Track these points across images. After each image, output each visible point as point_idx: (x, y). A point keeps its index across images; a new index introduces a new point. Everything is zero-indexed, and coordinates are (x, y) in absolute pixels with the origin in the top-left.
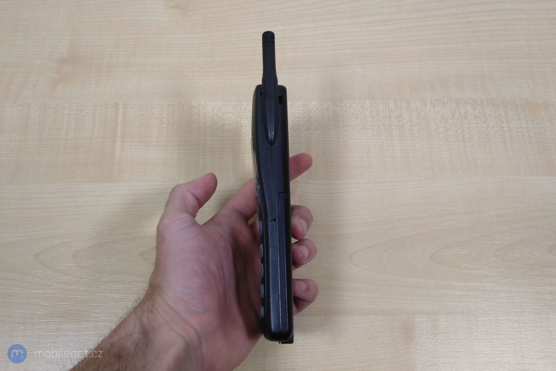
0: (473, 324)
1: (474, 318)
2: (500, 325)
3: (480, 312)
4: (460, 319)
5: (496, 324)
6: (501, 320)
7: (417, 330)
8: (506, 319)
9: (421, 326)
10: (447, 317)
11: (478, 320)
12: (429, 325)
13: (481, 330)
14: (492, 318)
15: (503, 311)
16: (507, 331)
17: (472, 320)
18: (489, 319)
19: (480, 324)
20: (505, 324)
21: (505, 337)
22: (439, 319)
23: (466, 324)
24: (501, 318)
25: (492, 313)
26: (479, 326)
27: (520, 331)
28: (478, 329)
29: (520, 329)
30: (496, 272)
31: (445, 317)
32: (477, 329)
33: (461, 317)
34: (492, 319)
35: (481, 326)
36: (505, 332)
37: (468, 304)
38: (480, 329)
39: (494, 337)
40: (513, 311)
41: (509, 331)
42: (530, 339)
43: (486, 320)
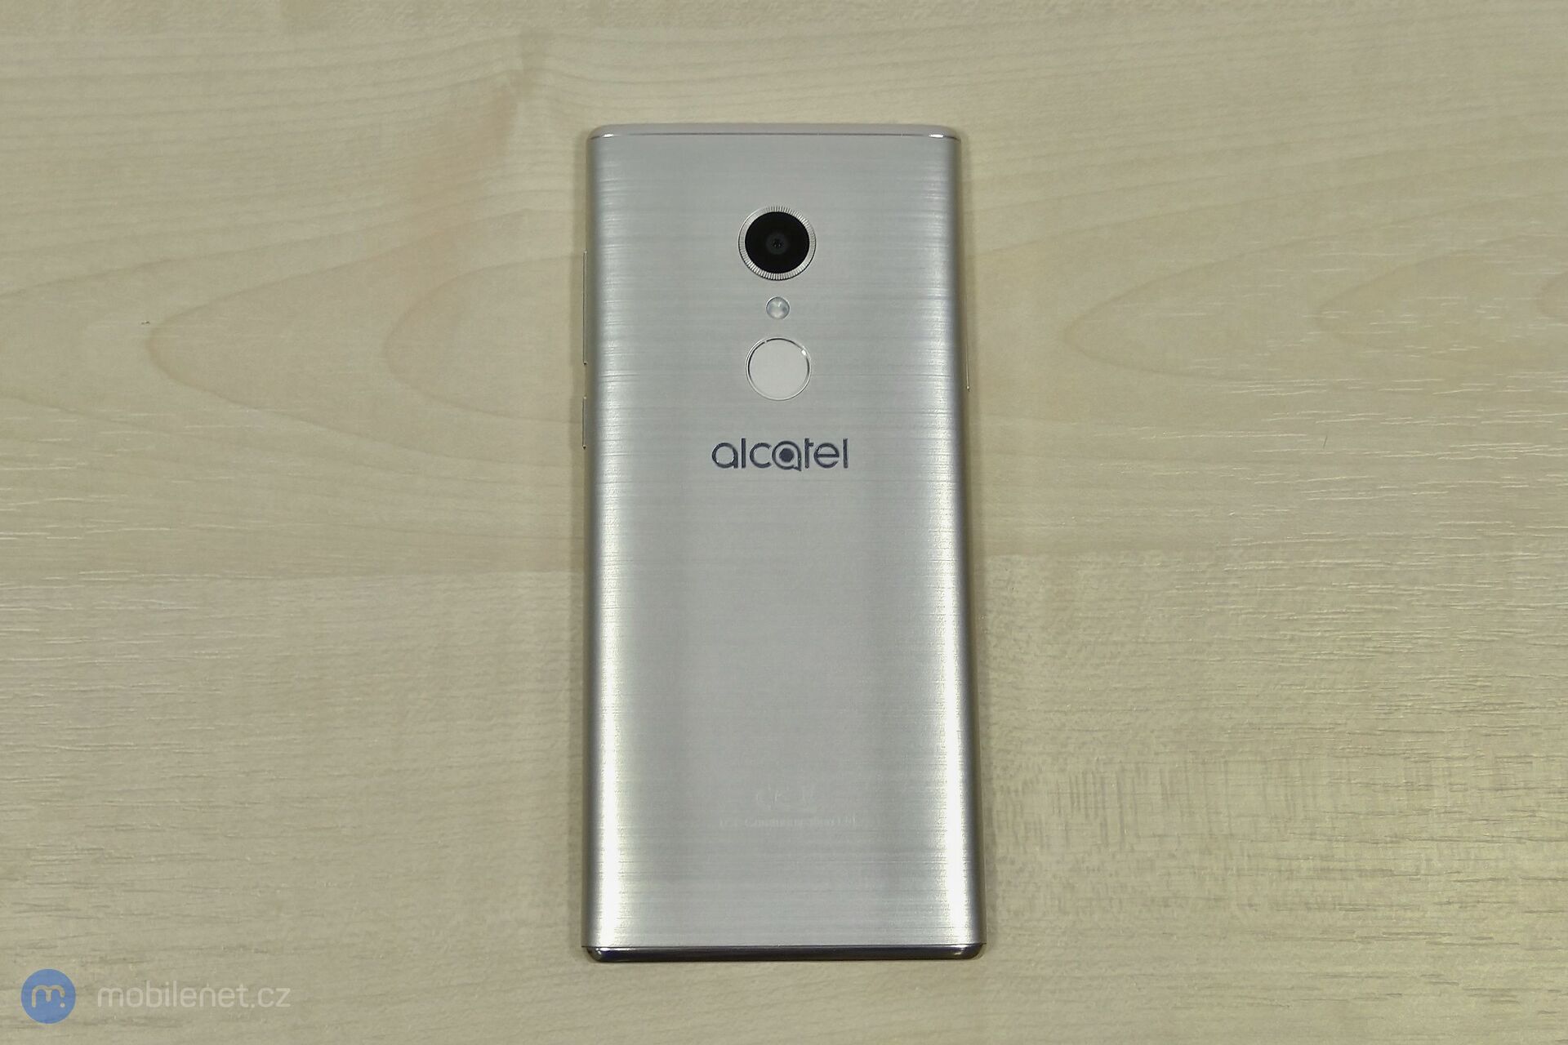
0: (1205, 586)
1: (1213, 565)
2: (1312, 588)
3: (1237, 542)
4: (1158, 567)
5: (1297, 585)
6: (1315, 568)
7: (992, 611)
8: (1340, 564)
10: (1109, 560)
11: (1228, 571)
12: (1037, 593)
13: (1235, 609)
14: (1281, 562)
15: (1331, 536)
16: (1339, 610)
17: (1204, 572)
18: (1272, 565)
19: (1234, 585)
20: (1334, 586)
21: (1327, 634)
22: (1077, 569)
23: (1177, 587)
24: (1318, 563)
25: (1284, 545)
26: (1228, 595)
27: (1389, 611)
28: (1225, 603)
29: (1390, 603)
30: (1315, 387)
31: (1099, 560)
32: (1219, 604)
33: (1163, 562)
34: (1282, 565)
35: (1235, 592)
36: (1327, 613)
37: (1196, 512)
38: (1233, 603)
39: (1285, 635)
40: (1369, 534)
41: (1344, 610)
42: (1426, 641)
43: (1257, 571)
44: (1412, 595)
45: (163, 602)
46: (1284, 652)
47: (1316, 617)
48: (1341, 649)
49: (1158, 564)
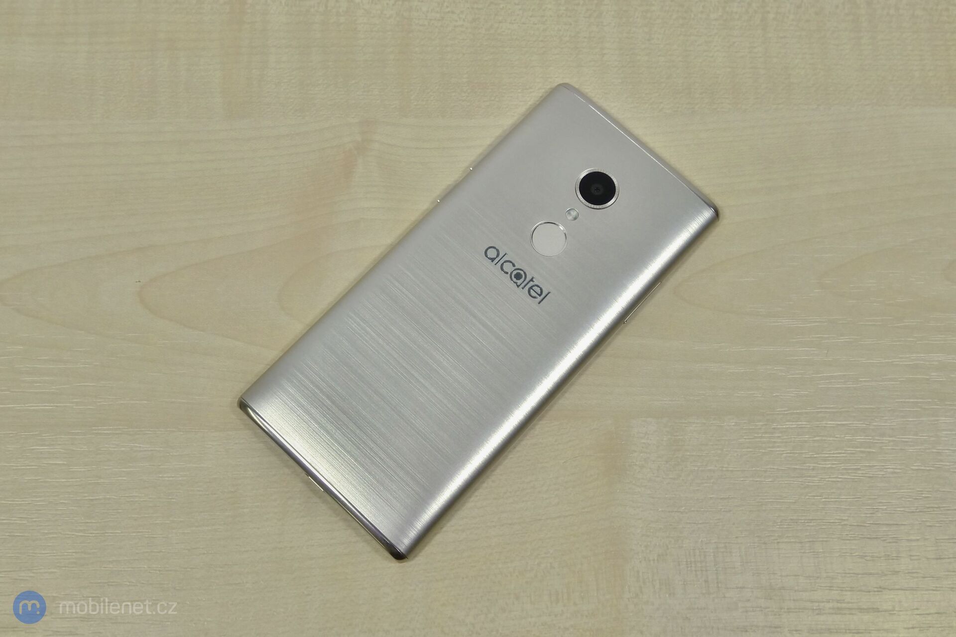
0: (761, 437)
1: (766, 425)
2: (824, 438)
3: (779, 411)
4: (733, 425)
5: (815, 437)
6: (825, 427)
7: (635, 451)
8: (838, 424)
9: (644, 443)
10: (705, 421)
11: (774, 428)
12: (662, 440)
13: (779, 451)
15: (833, 408)
16: (840, 452)
17: (760, 429)
18: (800, 425)
19: (778, 436)
20: (837, 437)
21: (834, 466)
22: (686, 427)
23: (745, 437)
24: (826, 424)
25: (806, 413)
26: (775, 442)
27: (869, 452)
28: (773, 447)
29: (870, 447)
30: (819, 322)
31: (698, 421)
32: (769, 447)
33: (736, 423)
34: (806, 425)
35: (779, 440)
36: (833, 454)
37: (754, 394)
38: (778, 447)
39: (809, 466)
40: (856, 407)
41: (843, 452)
42: (892, 470)
43: (792, 428)
44: (882, 443)
45: (141, 446)
46: (810, 476)
47: (827, 455)
48: (843, 474)
49: (733, 424)
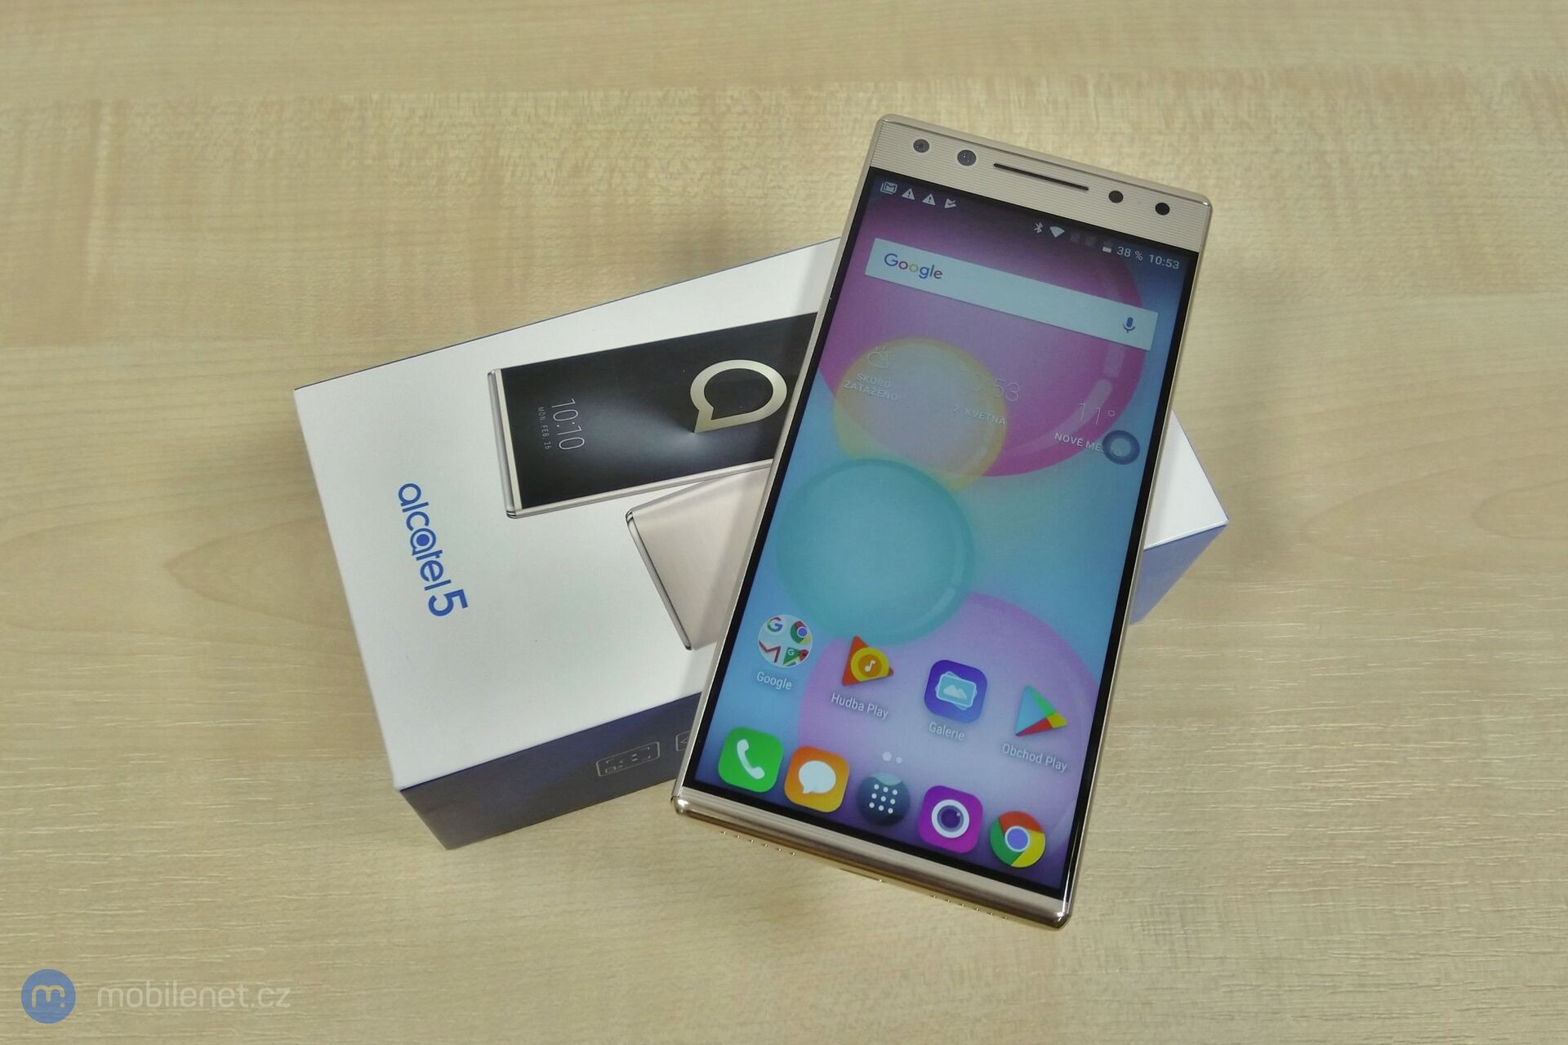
0: (1237, 747)
1: (1242, 729)
2: (1324, 747)
3: (1258, 711)
4: (1195, 731)
5: (1311, 745)
6: (1324, 731)
8: (1343, 727)
10: (1154, 726)
11: (1253, 734)
13: (1262, 765)
14: (1296, 726)
15: (1333, 705)
16: (1348, 765)
17: (1234, 735)
18: (1289, 729)
19: (1259, 745)
20: (1342, 745)
21: (1341, 785)
22: (1129, 735)
23: (1214, 747)
24: (1327, 727)
25: (1297, 712)
26: (1255, 753)
27: (1389, 765)
28: (1254, 760)
29: (1389, 758)
31: (1147, 727)
32: (1249, 761)
33: (1199, 727)
34: (1298, 729)
35: (1260, 751)
36: (1340, 768)
37: (1221, 687)
38: (1262, 760)
39: (1307, 786)
40: (1365, 702)
42: (1422, 789)
43: (1277, 733)
46: (1308, 800)
49: (1195, 729)
